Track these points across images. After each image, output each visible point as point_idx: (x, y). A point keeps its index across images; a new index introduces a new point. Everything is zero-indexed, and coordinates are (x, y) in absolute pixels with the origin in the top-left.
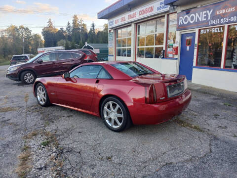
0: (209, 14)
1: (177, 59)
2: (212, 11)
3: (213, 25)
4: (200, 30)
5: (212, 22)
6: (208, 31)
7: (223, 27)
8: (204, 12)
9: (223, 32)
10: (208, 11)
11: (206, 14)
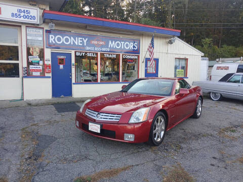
0: (85, 41)
1: (49, 77)
2: (87, 39)
3: (89, 50)
4: (75, 52)
5: (88, 48)
6: (84, 54)
7: (97, 54)
8: (79, 39)
9: (97, 58)
10: (84, 39)
11: (82, 40)
